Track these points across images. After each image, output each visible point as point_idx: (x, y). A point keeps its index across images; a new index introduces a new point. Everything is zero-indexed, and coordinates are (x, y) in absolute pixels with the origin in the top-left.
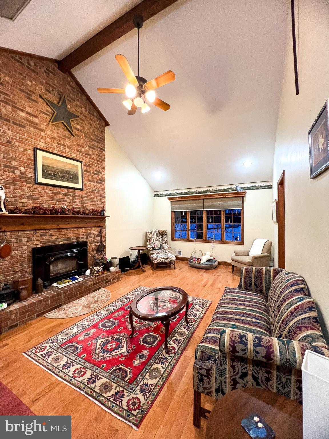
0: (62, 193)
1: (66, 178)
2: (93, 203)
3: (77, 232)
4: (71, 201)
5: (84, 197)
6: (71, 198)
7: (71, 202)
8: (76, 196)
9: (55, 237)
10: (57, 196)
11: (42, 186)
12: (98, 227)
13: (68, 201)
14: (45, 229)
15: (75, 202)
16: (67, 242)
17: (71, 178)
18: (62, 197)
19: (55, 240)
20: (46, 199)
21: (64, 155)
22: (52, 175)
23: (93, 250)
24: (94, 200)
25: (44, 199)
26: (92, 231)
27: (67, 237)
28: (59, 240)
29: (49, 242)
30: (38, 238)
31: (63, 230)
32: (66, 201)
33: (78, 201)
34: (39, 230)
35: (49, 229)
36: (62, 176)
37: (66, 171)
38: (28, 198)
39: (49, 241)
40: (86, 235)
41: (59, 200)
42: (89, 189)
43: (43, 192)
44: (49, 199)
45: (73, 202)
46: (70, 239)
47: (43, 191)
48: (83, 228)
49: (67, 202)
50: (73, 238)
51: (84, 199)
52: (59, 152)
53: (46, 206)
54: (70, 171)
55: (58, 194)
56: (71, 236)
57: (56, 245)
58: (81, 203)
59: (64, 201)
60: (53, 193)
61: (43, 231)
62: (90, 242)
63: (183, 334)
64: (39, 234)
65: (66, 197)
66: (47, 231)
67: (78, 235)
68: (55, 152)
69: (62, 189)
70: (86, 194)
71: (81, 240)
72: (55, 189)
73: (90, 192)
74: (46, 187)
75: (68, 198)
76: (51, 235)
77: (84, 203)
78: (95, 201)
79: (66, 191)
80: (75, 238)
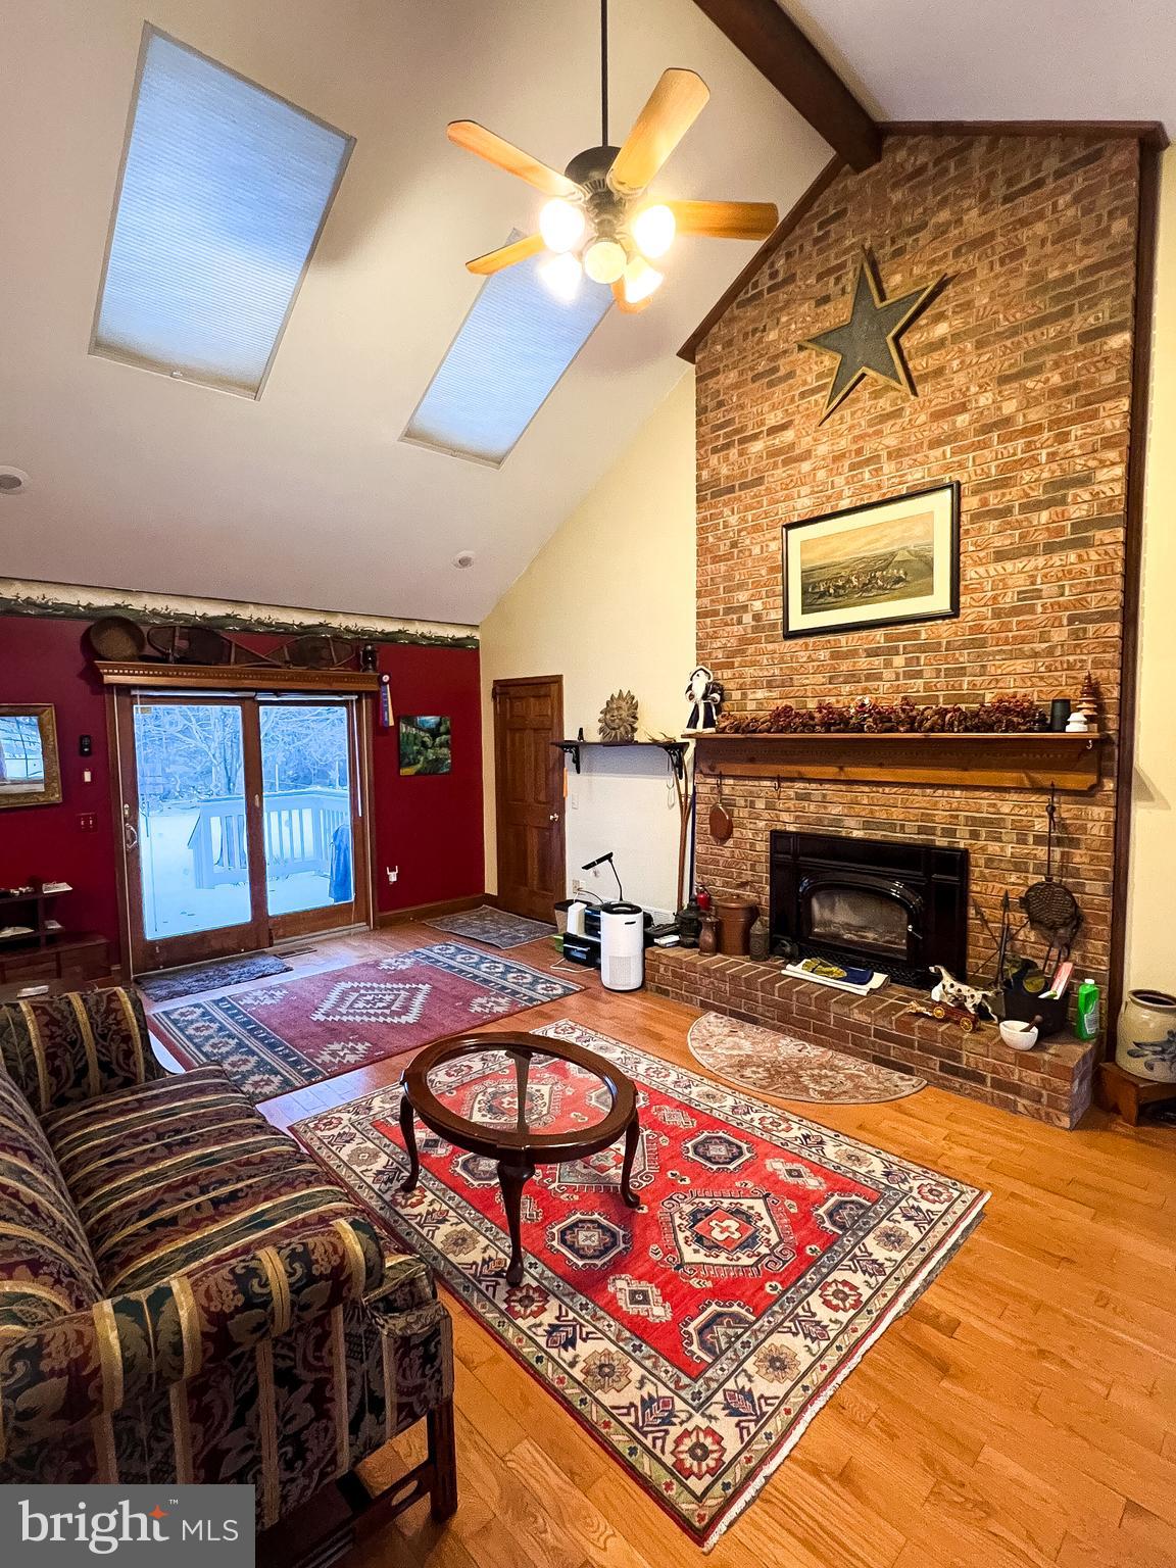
0: (866, 650)
1: (880, 588)
2: (1019, 665)
3: (925, 805)
4: (897, 674)
5: (963, 646)
6: (899, 661)
7: (897, 679)
8: (923, 648)
9: (836, 810)
10: (845, 666)
11: (801, 641)
12: (1038, 790)
13: (888, 674)
14: (810, 781)
15: (919, 675)
16: (878, 835)
17: (899, 580)
18: (863, 662)
19: (837, 822)
20: (811, 679)
21: (875, 498)
22: (830, 595)
23: (1006, 905)
24: (1026, 647)
25: (807, 682)
26: (1005, 809)
27: (877, 815)
28: (851, 822)
29: (819, 821)
30: (791, 804)
31: (866, 789)
32: (879, 677)
33: (928, 672)
34: (792, 780)
35: (821, 781)
36: (865, 585)
37: (877, 558)
38: (770, 686)
39: (820, 819)
40: (972, 821)
41: (852, 678)
42: (995, 598)
43: (804, 659)
44: (820, 679)
45: (909, 675)
46: (892, 827)
47: (803, 656)
48: (954, 787)
49: (881, 679)
50: (903, 826)
51: (964, 657)
52: (854, 499)
53: (812, 705)
54: (893, 554)
55: (852, 654)
56: (897, 814)
57: (841, 838)
58: (948, 673)
59: (868, 678)
60: (835, 656)
61: (801, 785)
62: (989, 863)
63: (456, 1244)
64: (791, 793)
65: (878, 661)
66: (814, 786)
67: (929, 818)
68: (844, 504)
69: (864, 633)
70: (977, 628)
71: (941, 842)
72: (843, 638)
73: (997, 614)
74: (811, 640)
75: (888, 664)
76: (824, 800)
77: (962, 672)
78: (1035, 655)
79: (878, 638)
80: (911, 827)
